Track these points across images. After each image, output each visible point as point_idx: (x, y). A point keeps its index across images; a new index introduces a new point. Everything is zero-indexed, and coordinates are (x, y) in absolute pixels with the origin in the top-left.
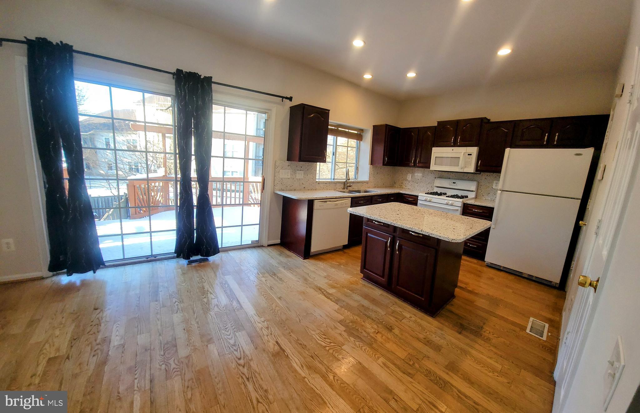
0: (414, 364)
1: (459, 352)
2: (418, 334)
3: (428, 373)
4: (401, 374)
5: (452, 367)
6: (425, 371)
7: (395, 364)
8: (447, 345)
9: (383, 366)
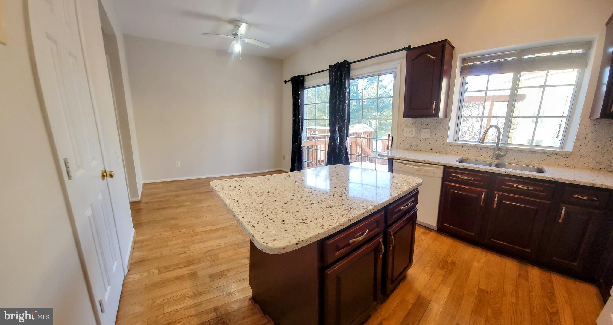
0: (211, 257)
1: (199, 290)
2: (233, 273)
3: (200, 261)
4: (209, 249)
5: (193, 275)
6: (203, 260)
7: (217, 249)
8: (211, 286)
9: (219, 245)
